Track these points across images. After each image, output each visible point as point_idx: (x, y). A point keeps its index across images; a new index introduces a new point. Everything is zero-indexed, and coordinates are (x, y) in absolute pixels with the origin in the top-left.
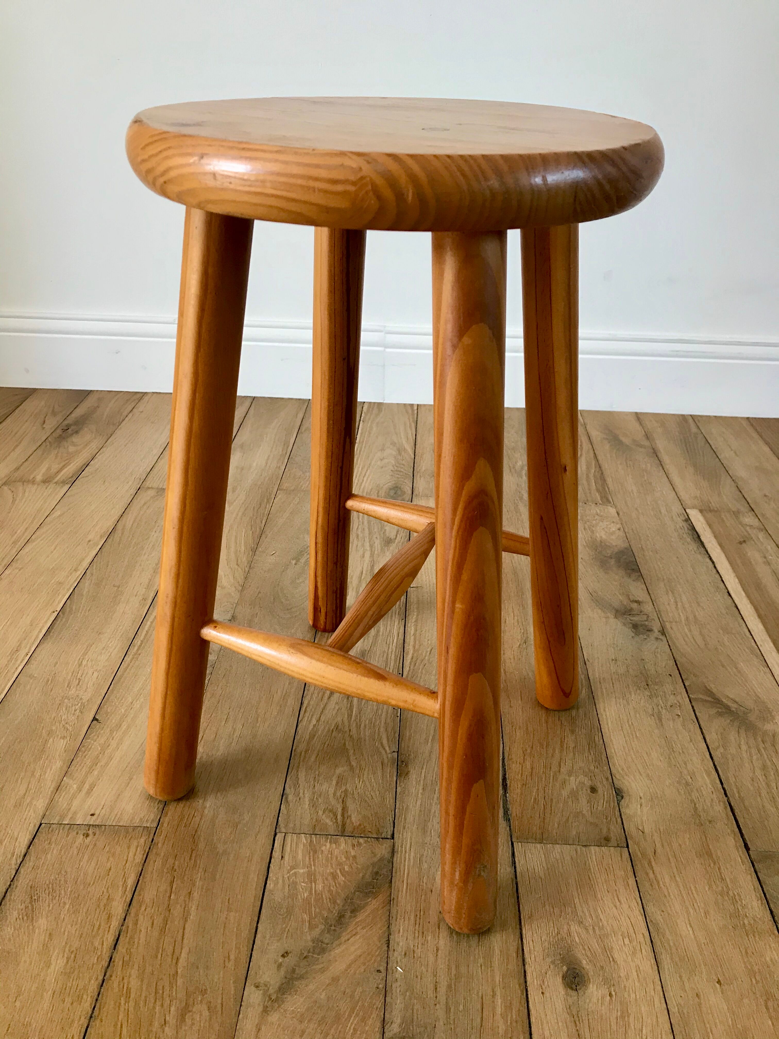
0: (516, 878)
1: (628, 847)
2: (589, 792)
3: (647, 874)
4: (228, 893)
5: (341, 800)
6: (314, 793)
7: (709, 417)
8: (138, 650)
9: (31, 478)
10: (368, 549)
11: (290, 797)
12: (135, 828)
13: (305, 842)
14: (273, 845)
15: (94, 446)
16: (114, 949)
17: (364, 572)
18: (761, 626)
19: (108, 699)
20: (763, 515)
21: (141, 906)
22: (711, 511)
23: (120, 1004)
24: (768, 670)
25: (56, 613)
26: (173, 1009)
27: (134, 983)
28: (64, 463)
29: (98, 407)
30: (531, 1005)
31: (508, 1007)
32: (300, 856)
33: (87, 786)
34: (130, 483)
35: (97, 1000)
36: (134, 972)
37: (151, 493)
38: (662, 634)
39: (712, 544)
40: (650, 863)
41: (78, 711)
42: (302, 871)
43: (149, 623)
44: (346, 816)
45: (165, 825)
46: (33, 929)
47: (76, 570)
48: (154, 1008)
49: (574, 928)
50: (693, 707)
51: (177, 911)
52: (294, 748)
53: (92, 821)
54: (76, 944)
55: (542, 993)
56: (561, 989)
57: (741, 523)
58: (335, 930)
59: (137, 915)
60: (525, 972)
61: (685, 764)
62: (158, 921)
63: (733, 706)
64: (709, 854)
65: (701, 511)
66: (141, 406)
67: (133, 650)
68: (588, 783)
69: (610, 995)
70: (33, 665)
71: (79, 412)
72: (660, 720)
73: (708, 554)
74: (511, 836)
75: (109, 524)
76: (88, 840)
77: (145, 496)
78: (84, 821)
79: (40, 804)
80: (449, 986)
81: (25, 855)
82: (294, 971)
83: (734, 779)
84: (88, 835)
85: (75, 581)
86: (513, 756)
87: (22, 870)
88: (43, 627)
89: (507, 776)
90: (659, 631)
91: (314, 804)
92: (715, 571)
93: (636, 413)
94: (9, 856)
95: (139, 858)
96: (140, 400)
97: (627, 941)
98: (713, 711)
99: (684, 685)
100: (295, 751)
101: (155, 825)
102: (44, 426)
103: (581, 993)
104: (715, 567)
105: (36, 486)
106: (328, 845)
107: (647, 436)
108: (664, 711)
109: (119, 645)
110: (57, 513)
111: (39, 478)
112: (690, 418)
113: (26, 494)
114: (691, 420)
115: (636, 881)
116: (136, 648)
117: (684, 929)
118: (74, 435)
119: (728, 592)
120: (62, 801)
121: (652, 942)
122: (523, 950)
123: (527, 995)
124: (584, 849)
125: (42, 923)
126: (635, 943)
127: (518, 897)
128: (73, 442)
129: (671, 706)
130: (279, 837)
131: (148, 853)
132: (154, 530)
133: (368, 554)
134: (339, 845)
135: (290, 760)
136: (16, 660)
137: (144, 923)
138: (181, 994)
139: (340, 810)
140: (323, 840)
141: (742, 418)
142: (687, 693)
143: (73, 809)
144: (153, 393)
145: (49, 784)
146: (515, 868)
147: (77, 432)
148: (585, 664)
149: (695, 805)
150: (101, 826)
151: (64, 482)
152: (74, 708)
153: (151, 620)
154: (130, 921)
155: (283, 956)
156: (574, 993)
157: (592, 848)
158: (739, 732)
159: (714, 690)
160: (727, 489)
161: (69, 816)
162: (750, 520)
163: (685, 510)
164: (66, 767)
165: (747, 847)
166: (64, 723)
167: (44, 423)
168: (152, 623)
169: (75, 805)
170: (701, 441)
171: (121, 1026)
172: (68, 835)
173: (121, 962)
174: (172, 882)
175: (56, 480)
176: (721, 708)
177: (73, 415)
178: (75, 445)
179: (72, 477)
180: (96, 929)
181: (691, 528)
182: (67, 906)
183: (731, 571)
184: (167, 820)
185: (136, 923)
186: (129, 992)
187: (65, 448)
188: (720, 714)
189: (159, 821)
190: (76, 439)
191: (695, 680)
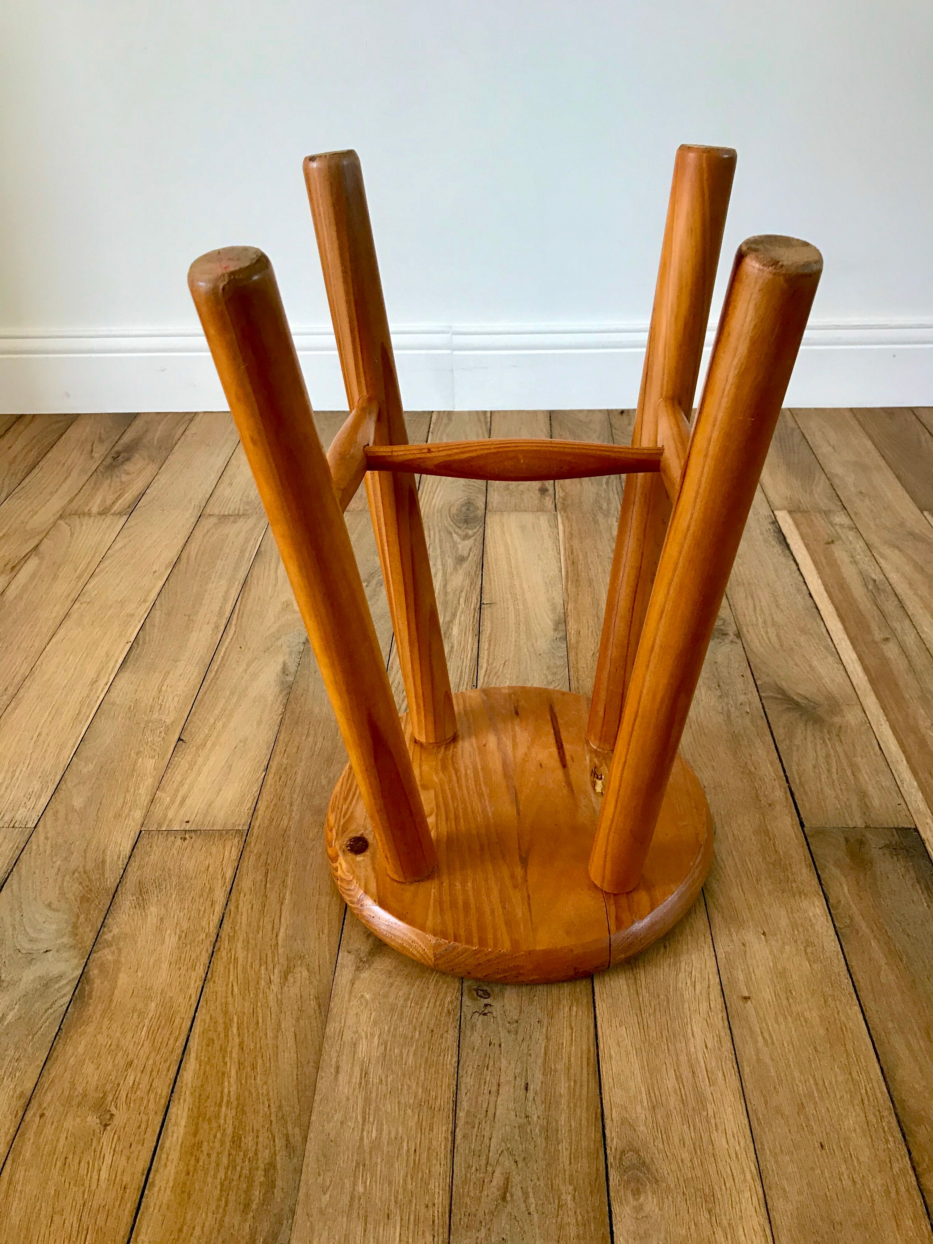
7: (808, 409)
8: (215, 675)
9: (86, 510)
10: (441, 567)
12: (228, 831)
15: (148, 473)
16: (220, 927)
19: (191, 721)
20: (855, 513)
21: (240, 895)
22: (800, 511)
23: (229, 969)
25: (130, 644)
26: (276, 971)
27: (240, 953)
28: (118, 494)
29: (147, 431)
33: (179, 798)
34: (190, 511)
35: (209, 967)
36: (240, 945)
37: (213, 520)
38: (738, 638)
39: (798, 545)
41: (163, 733)
43: (223, 650)
45: (256, 827)
46: (146, 915)
47: (144, 601)
48: (260, 971)
50: (762, 705)
51: (273, 896)
53: (188, 827)
54: (185, 925)
57: (831, 523)
59: (237, 901)
61: (750, 756)
62: (257, 905)
63: (803, 702)
64: (766, 832)
65: (790, 512)
66: (193, 428)
67: (211, 675)
70: (114, 693)
71: (127, 437)
72: (729, 718)
73: (793, 556)
75: (172, 555)
76: (186, 843)
77: (207, 524)
78: (180, 827)
79: (138, 815)
83: (797, 767)
84: (185, 839)
85: (146, 611)
87: (129, 869)
88: (118, 659)
90: (735, 635)
92: (798, 573)
94: (116, 858)
95: (235, 854)
96: (192, 420)
98: (780, 707)
99: (756, 685)
101: (247, 828)
102: (93, 454)
104: (799, 569)
105: (92, 518)
108: (734, 709)
109: (197, 671)
110: (118, 546)
111: (94, 510)
113: (84, 527)
114: (788, 415)
116: (214, 673)
118: (126, 463)
120: (158, 810)
125: (153, 910)
128: (125, 470)
129: (741, 704)
131: (242, 852)
132: (220, 558)
136: (97, 689)
137: (244, 908)
138: (283, 960)
141: (847, 409)
142: (758, 692)
143: (169, 817)
144: (205, 412)
145: (144, 797)
147: (128, 459)
149: (757, 791)
150: (197, 830)
151: (120, 514)
152: (158, 731)
153: (225, 646)
154: (231, 906)
158: (806, 725)
159: (785, 688)
160: (820, 487)
161: (167, 823)
162: (840, 519)
163: (773, 512)
164: (157, 784)
165: (802, 825)
166: (150, 744)
167: (92, 451)
168: (226, 648)
169: (170, 814)
170: (797, 438)
171: (232, 986)
172: (167, 840)
173: (227, 938)
174: (267, 874)
175: (112, 511)
176: (791, 704)
177: (121, 442)
178: (128, 474)
179: (129, 507)
180: (202, 913)
181: (776, 530)
182: (174, 896)
183: (815, 572)
184: (257, 824)
185: (237, 907)
186: (236, 959)
187: (117, 477)
188: (789, 709)
189: (250, 824)
190: (128, 467)
191: (766, 679)
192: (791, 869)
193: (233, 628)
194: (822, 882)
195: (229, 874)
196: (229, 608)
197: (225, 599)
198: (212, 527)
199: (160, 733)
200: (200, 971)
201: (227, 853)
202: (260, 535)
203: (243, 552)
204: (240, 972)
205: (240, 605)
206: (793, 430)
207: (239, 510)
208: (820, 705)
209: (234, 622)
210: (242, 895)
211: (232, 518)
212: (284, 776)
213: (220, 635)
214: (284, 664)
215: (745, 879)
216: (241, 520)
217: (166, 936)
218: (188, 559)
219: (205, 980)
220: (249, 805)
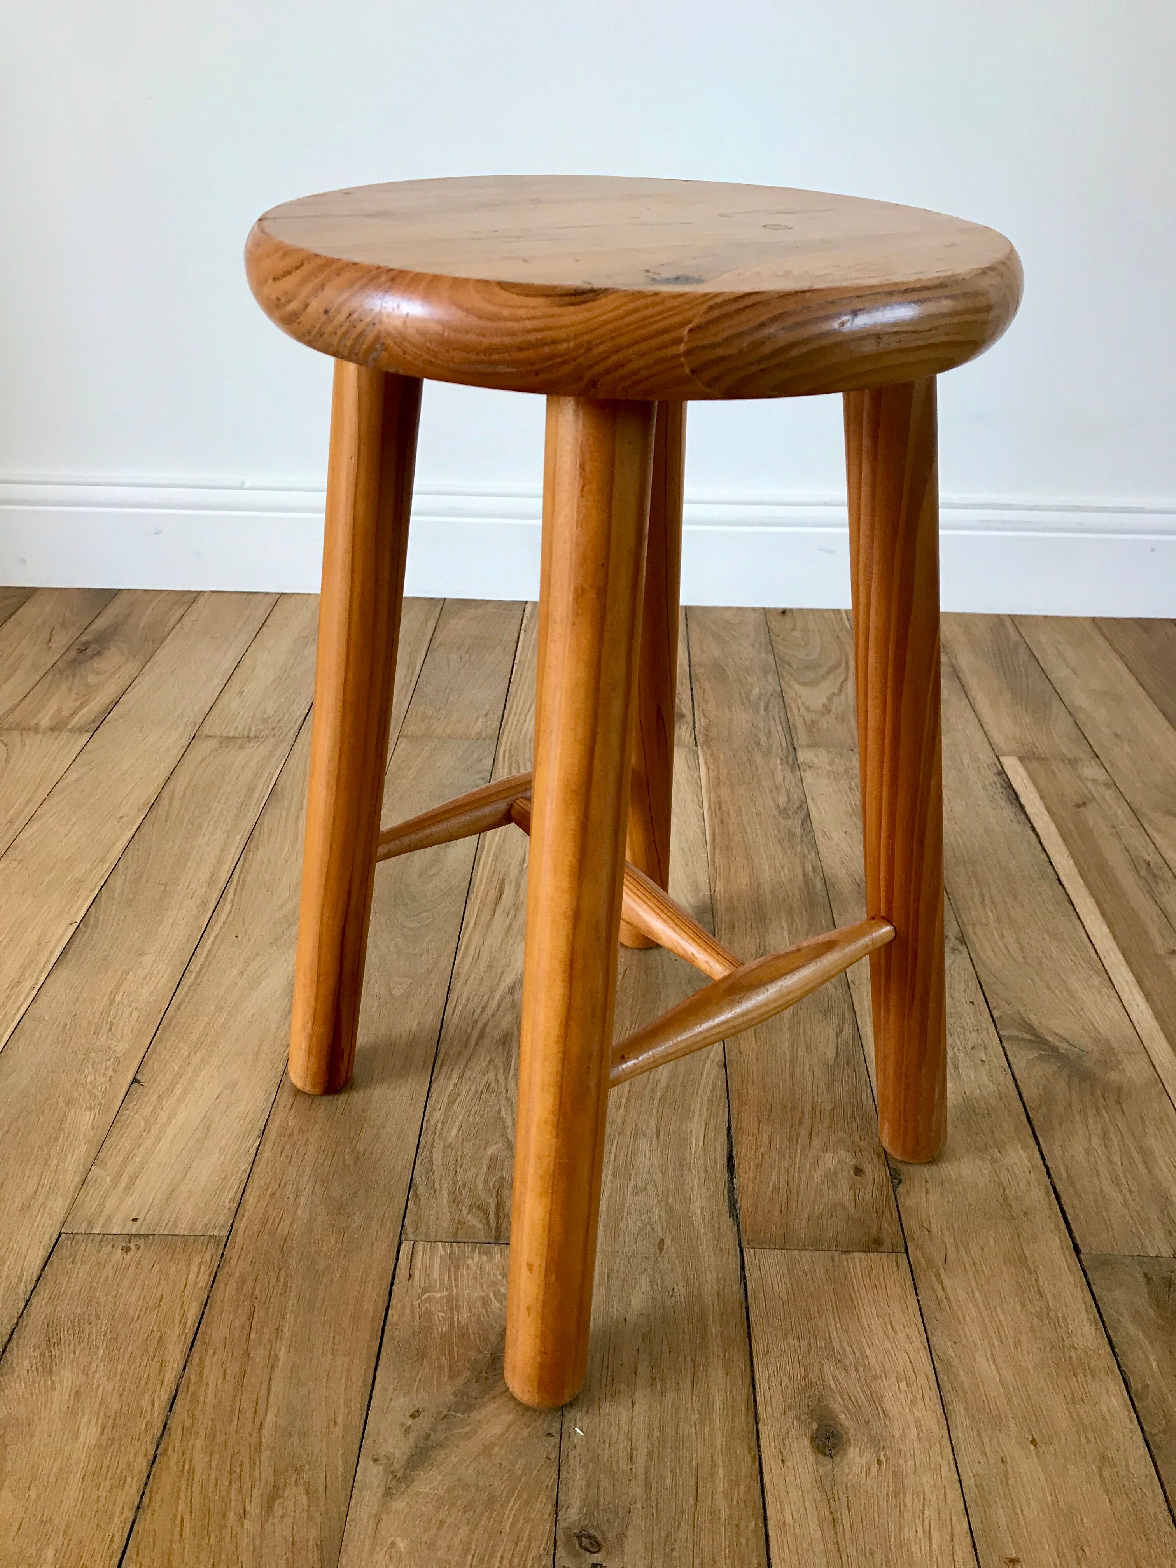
0: (746, 1299)
1: (907, 1252)
2: (852, 1172)
3: (934, 1290)
4: (333, 1328)
5: (494, 1193)
6: (455, 1183)
7: (1035, 617)
9: (33, 723)
11: (421, 1189)
12: (197, 1237)
13: (443, 1253)
14: (397, 1259)
15: (125, 674)
16: (170, 1411)
18: (1105, 929)
19: (154, 1051)
20: (1112, 763)
21: (207, 1349)
22: (1035, 759)
23: (179, 1488)
24: (1113, 994)
25: (75, 926)
26: (256, 1493)
27: (200, 1459)
28: (81, 701)
29: (130, 615)
30: (766, 1479)
31: (734, 1482)
32: (436, 1275)
33: (125, 1178)
34: (181, 730)
35: (146, 1484)
36: (199, 1443)
37: (213, 743)
38: (962, 943)
39: (1038, 809)
40: (938, 1275)
41: (111, 1069)
42: (438, 1295)
43: (212, 938)
44: (501, 1215)
45: (241, 1232)
46: (52, 1385)
47: (103, 861)
48: (229, 1493)
49: (829, 1369)
50: (1004, 1049)
51: (259, 1355)
52: (426, 1118)
53: (134, 1229)
54: (116, 1406)
55: (783, 1461)
56: (810, 1455)
57: (1079, 777)
58: (486, 1378)
59: (202, 1361)
60: (758, 1432)
61: (992, 1132)
62: (233, 1371)
63: (1063, 1047)
64: (1023, 1260)
65: (1021, 759)
66: (195, 612)
67: (190, 978)
68: (851, 1161)
69: (879, 1462)
70: (43, 1001)
71: (102, 622)
72: (956, 1068)
73: (1031, 823)
74: (740, 1240)
75: (150, 792)
76: (129, 1256)
77: (202, 749)
78: (122, 1229)
79: (59, 1206)
80: (650, 1455)
81: (38, 1280)
82: (428, 1437)
84: (128, 1250)
85: (102, 878)
86: (744, 1125)
87: (34, 1301)
88: (56, 946)
89: (734, 1153)
90: (957, 939)
91: (455, 1200)
92: (1040, 849)
94: (15, 1281)
95: (204, 1280)
96: (193, 602)
97: (903, 1385)
98: (1031, 1056)
99: (992, 1018)
100: (427, 1121)
101: (226, 1234)
102: (51, 644)
103: (837, 1459)
104: (1041, 843)
105: (40, 736)
106: (476, 1256)
107: (945, 648)
109: (168, 972)
110: (73, 776)
111: (45, 723)
112: (1008, 619)
113: (27, 749)
114: (1009, 623)
115: (918, 1300)
116: (193, 975)
117: (985, 1367)
118: (96, 658)
119: (1058, 879)
120: (90, 1200)
121: (939, 1385)
122: (755, 1401)
123: (761, 1467)
124: (844, 1256)
125: (66, 1376)
126: (914, 1388)
127: (749, 1327)
128: (94, 668)
129: (971, 1048)
130: (406, 1247)
131: (216, 1273)
132: (217, 799)
134: (491, 1257)
135: (420, 1135)
136: (18, 996)
137: (212, 1375)
138: (267, 1473)
139: (493, 1207)
140: (469, 1250)
141: (1085, 619)
142: (996, 1029)
143: (106, 1212)
144: (213, 592)
145: (70, 1178)
146: (745, 1285)
147: (99, 653)
149: (1004, 1189)
150: (148, 1235)
151: (81, 730)
152: (104, 1065)
153: (214, 934)
154: (191, 1372)
155: (413, 1416)
156: (827, 1460)
157: (856, 1254)
158: (1069, 1084)
159: (1034, 1024)
160: (1062, 727)
161: (102, 1221)
162: (1093, 772)
163: (998, 757)
165: (1077, 1249)
166: (90, 1087)
167: (51, 639)
168: (216, 938)
169: (109, 1207)
170: (1025, 656)
171: (182, 1520)
172: (99, 1250)
173: (180, 1430)
174: (252, 1314)
175: (69, 727)
176: (1044, 1050)
177: (92, 628)
178: (97, 674)
179: (94, 721)
180: (143, 1382)
181: (1005, 784)
182: (101, 1351)
184: (243, 1226)
185: (200, 1376)
186: (191, 1471)
187: (82, 678)
188: (1044, 1059)
189: (231, 1228)
190: (99, 664)
191: (1007, 1009)
193: (228, 907)
194: (1116, 1349)
195: (192, 1314)
196: (225, 873)
197: (220, 862)
198: (210, 754)
199: (107, 1068)
200: (132, 1492)
201: (192, 1277)
202: (276, 769)
203: (250, 792)
204: (196, 1494)
205: (242, 870)
206: (1016, 642)
207: (250, 730)
208: (1088, 1053)
209: (230, 897)
210: (210, 1350)
211: (239, 742)
212: (288, 1146)
213: (209, 915)
215: (995, 1340)
216: (251, 744)
217: (82, 1425)
218: (171, 799)
219: (138, 1510)
220: (231, 1194)
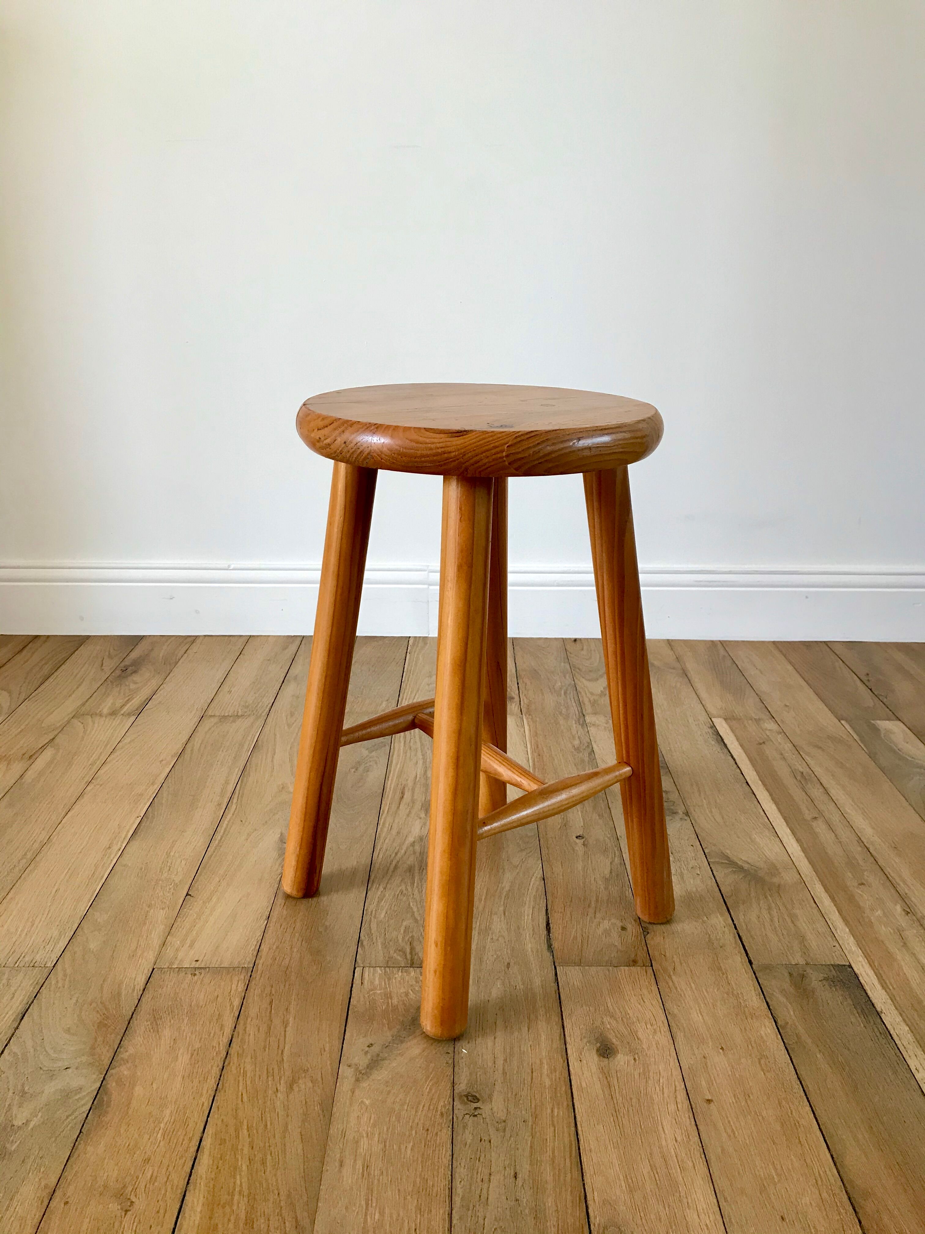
0: (558, 989)
1: (652, 966)
2: (620, 930)
3: (667, 983)
4: (319, 1009)
5: (409, 943)
6: (385, 939)
7: (738, 642)
8: (219, 843)
9: (98, 712)
10: (421, 757)
11: (365, 943)
12: (234, 968)
13: (381, 972)
14: (354, 976)
15: (154, 683)
16: (229, 1047)
17: (418, 776)
18: (774, 807)
19: (198, 880)
20: (782, 721)
21: (247, 1019)
22: (734, 719)
23: (239, 1081)
24: (777, 839)
25: (140, 818)
26: (282, 1082)
27: (249, 1067)
28: (127, 699)
29: (152, 649)
30: (571, 1068)
31: (553, 1070)
32: (377, 982)
33: (188, 942)
34: (194, 712)
35: (219, 1079)
36: (248, 1060)
37: (214, 720)
38: (686, 816)
39: (735, 746)
40: (670, 976)
41: (172, 889)
42: (379, 992)
43: (226, 822)
44: (413, 953)
45: (260, 966)
46: (159, 1037)
47: (153, 784)
48: (267, 1082)
49: (607, 1019)
50: (711, 868)
51: (277, 1021)
52: (365, 908)
53: (197, 965)
54: (197, 1045)
55: (580, 1061)
56: (596, 1057)
57: (761, 728)
58: (410, 1029)
59: (245, 1024)
60: (566, 1049)
61: (703, 908)
62: (263, 1028)
63: (746, 866)
64: (720, 969)
65: (725, 719)
66: (195, 648)
67: (214, 843)
68: (619, 924)
69: (635, 1059)
70: (126, 857)
71: (134, 655)
72: (683, 878)
73: (730, 753)
74: (554, 963)
75: (179, 747)
76: (196, 977)
77: (207, 724)
78: (190, 965)
79: (151, 956)
80: (505, 1060)
81: (144, 990)
82: (378, 1055)
83: (743, 917)
84: (195, 975)
85: (154, 792)
86: (555, 907)
87: (143, 999)
88: (130, 829)
89: (550, 922)
90: (684, 813)
91: (385, 946)
92: (735, 766)
93: (668, 640)
94: (130, 991)
95: (241, 987)
96: (193, 642)
97: (649, 1026)
98: (727, 871)
99: (704, 853)
100: (366, 910)
101: (252, 966)
102: (103, 668)
103: (611, 1059)
104: (736, 763)
105: (104, 718)
106: (400, 974)
107: (678, 659)
108: (686, 871)
109: (202, 840)
110: (127, 740)
111: (105, 711)
112: (719, 643)
113: (96, 725)
114: (720, 645)
115: (658, 988)
116: (217, 842)
117: (696, 1017)
118: (133, 675)
119: (747, 782)
120: (169, 952)
121: (669, 1026)
122: (564, 1035)
123: (568, 1063)
124: (615, 969)
125: (167, 1033)
126: (655, 1027)
127: (560, 1003)
128: (133, 680)
129: (692, 868)
130: (358, 971)
131: (248, 985)
132: (221, 750)
133: (420, 762)
134: (410, 973)
135: (363, 917)
136: (110, 854)
137: (251, 1030)
138: (288, 1073)
139: (408, 950)
140: (395, 970)
141: (769, 642)
142: (706, 858)
143: (179, 958)
144: (205, 636)
145: (156, 942)
146: (558, 983)
147: (135, 672)
148: (618, 839)
149: (709, 936)
150: (206, 968)
151: (129, 715)
152: (168, 888)
153: (228, 819)
154: (240, 1028)
155: (368, 1046)
156: (606, 1060)
157: (622, 968)
158: (749, 884)
159: (730, 855)
160: (751, 701)
161: (177, 962)
162: (770, 725)
163: (711, 719)
164: (168, 929)
165: (750, 962)
166: (161, 898)
167: (102, 665)
168: (229, 822)
169: (180, 955)
170: (729, 663)
171: (242, 1095)
172: (178, 975)
173: (236, 1054)
174: (271, 1003)
175: (122, 712)
176: (736, 868)
177: (129, 658)
178: (136, 683)
179: (137, 709)
180: (212, 1035)
181: (715, 733)
182: (186, 1021)
183: (750, 766)
184: (261, 962)
185: (245, 1030)
186: (245, 1073)
187: (126, 685)
188: (734, 872)
189: (255, 962)
190: (136, 678)
191: (713, 848)
192: (743, 997)
193: (234, 806)
194: (771, 1007)
195: (237, 1003)
196: (230, 788)
197: (227, 782)
198: (213, 726)
199: (170, 889)
200: (211, 1083)
201: (234, 986)
202: (257, 732)
203: (241, 745)
204: (248, 1083)
205: (240, 787)
206: (724, 656)
207: (238, 712)
208: (761, 869)
209: (235, 801)
210: (249, 1020)
211: (231, 719)
212: (284, 924)
213: (223, 811)
214: (282, 834)
215: (702, 1005)
216: (240, 720)
217: (179, 1054)
218: (192, 750)
219: (216, 1090)
220: (253, 947)
